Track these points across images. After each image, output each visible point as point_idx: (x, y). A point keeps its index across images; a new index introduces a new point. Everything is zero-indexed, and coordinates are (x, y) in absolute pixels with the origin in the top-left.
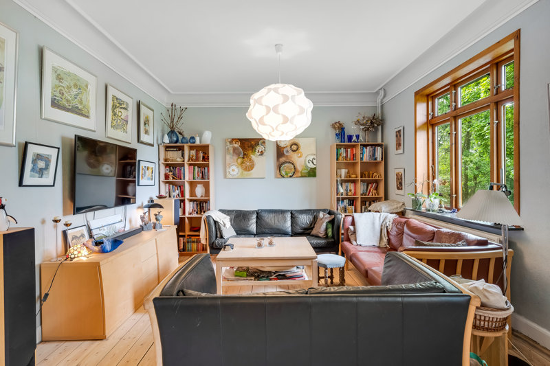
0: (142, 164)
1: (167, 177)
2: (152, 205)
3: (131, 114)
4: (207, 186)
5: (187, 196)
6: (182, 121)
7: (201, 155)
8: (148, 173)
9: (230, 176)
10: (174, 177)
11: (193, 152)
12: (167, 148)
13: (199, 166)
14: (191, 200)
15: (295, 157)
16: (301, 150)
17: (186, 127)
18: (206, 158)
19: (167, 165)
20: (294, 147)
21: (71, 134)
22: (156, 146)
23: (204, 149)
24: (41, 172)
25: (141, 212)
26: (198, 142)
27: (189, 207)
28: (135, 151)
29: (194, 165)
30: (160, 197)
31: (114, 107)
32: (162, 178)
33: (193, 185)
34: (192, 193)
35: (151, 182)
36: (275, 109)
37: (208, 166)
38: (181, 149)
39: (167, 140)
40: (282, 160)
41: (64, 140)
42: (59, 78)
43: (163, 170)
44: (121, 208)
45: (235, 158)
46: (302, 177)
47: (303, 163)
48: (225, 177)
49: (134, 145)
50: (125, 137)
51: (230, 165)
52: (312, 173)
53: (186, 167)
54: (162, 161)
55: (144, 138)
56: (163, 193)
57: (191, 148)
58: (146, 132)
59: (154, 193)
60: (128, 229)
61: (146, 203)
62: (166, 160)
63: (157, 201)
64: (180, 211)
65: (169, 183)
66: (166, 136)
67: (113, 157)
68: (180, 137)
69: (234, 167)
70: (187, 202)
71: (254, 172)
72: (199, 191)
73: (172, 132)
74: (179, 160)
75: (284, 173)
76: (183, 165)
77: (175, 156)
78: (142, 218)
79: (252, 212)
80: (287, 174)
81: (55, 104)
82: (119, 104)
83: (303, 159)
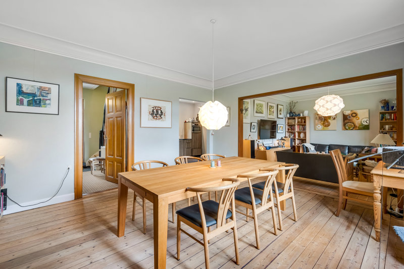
0: (279, 125)
1: (288, 130)
2: (282, 139)
3: (275, 109)
4: (305, 133)
5: (297, 137)
6: (295, 107)
7: (303, 121)
8: (281, 129)
9: (317, 129)
10: (292, 129)
11: (300, 120)
12: (289, 119)
13: (302, 125)
14: (298, 139)
15: (354, 120)
16: (359, 116)
17: (296, 110)
18: (305, 122)
19: (289, 125)
20: (354, 115)
21: (259, 119)
22: (284, 118)
23: (304, 118)
24: (254, 129)
25: (278, 142)
26: (301, 115)
27: (297, 142)
28: (276, 121)
29: (300, 125)
30: (285, 137)
31: (270, 109)
32: (287, 130)
33: (299, 133)
34: (299, 136)
35: (282, 132)
36: (323, 106)
37: (305, 125)
38: (294, 118)
39: (288, 116)
40: (346, 121)
41: (258, 121)
42: (257, 106)
43: (287, 127)
44: (271, 140)
45: (320, 121)
46: (359, 129)
47: (360, 123)
48: (315, 130)
49: (276, 119)
50: (273, 117)
51: (317, 124)
52: (366, 128)
53: (296, 126)
54: (287, 124)
55: (279, 116)
56: (287, 136)
57: (299, 118)
58: (280, 114)
59: (283, 135)
60: (273, 146)
61: (280, 139)
62: (288, 123)
63: (284, 138)
64: (293, 143)
65: (290, 132)
66: (288, 115)
67: (269, 123)
68: (294, 114)
69: (319, 125)
70: (296, 140)
71: (329, 128)
72: (302, 135)
73: (291, 112)
74: (293, 123)
75: (347, 128)
76: (295, 125)
77: (292, 121)
78: (278, 143)
79: (327, 145)
80: (349, 128)
81: (256, 112)
82: (271, 107)
83: (360, 120)
